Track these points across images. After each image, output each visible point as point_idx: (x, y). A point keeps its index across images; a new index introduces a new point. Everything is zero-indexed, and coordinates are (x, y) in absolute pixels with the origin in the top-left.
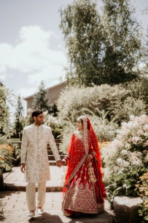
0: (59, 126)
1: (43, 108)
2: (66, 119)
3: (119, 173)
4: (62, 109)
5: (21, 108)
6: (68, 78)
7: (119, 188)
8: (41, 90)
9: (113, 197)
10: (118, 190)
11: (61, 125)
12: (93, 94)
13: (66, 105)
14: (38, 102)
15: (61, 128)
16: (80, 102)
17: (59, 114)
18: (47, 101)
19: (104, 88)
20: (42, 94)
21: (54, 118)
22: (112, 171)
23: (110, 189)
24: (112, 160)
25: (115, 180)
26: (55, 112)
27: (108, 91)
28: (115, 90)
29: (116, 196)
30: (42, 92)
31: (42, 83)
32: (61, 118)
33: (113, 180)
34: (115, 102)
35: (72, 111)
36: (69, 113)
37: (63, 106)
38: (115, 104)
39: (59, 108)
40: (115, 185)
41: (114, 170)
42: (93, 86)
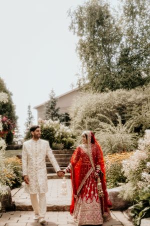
0: (71, 136)
1: (54, 116)
2: (79, 128)
3: (144, 190)
4: (75, 117)
5: (32, 117)
6: (79, 85)
7: (146, 209)
8: (52, 98)
9: (139, 219)
10: (145, 211)
11: (74, 134)
12: (108, 99)
13: (79, 113)
14: (49, 111)
15: (74, 137)
16: (94, 109)
17: (71, 122)
18: (58, 109)
19: (119, 93)
20: (52, 102)
21: (67, 127)
22: (135, 188)
23: (135, 209)
24: (134, 174)
25: (141, 199)
26: (67, 121)
27: (124, 96)
28: (131, 96)
29: (143, 218)
30: (53, 100)
31: (53, 91)
32: (74, 127)
33: (138, 199)
34: (131, 108)
35: (85, 118)
36: (82, 121)
37: (76, 114)
38: (132, 110)
39: (71, 116)
40: (140, 204)
41: (137, 186)
42: (107, 92)
